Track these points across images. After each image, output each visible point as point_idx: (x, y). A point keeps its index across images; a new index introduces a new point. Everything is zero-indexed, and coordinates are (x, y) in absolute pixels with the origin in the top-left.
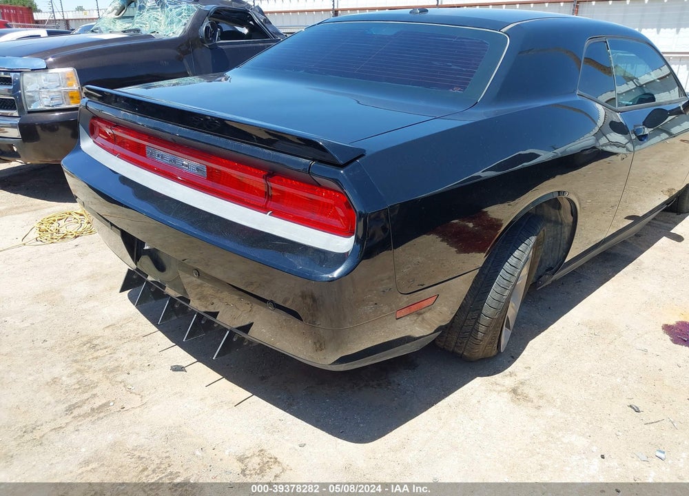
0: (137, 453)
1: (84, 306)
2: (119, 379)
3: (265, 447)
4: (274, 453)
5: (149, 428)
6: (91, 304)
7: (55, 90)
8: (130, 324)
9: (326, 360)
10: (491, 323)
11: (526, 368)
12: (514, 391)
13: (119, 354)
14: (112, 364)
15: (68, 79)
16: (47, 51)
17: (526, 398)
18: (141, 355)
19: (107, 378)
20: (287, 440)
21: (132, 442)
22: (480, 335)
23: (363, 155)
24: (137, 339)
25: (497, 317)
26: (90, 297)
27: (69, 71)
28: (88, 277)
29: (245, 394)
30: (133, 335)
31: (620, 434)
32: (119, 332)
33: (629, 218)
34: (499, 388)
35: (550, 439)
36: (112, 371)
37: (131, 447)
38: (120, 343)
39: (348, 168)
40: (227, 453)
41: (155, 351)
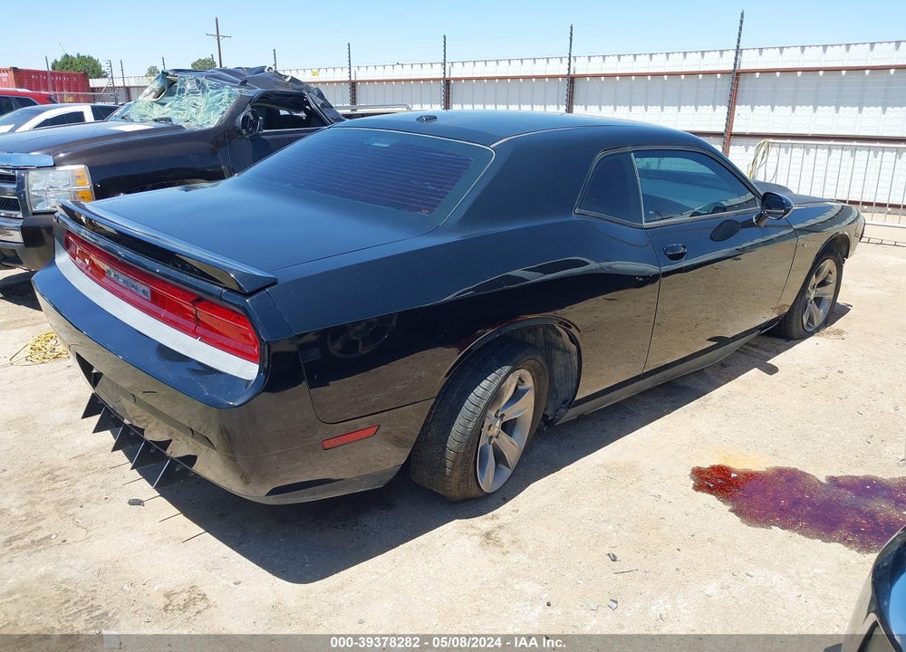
0: (64, 586)
1: (57, 435)
2: (69, 512)
3: (198, 584)
4: (204, 590)
5: (84, 562)
6: (66, 432)
7: (65, 189)
8: (100, 455)
9: (257, 492)
10: (457, 458)
11: (514, 511)
12: (488, 535)
13: (79, 486)
14: (68, 497)
15: (79, 177)
16: (59, 145)
17: (498, 543)
18: (102, 488)
19: (58, 511)
20: (224, 578)
21: (63, 574)
22: (448, 470)
23: (275, 283)
24: (103, 471)
25: (462, 451)
26: (67, 424)
27: (79, 168)
28: (71, 403)
29: (197, 529)
30: (100, 466)
31: (581, 582)
32: (86, 463)
33: (711, 340)
34: (473, 531)
35: (502, 585)
36: (64, 504)
37: (59, 580)
38: (83, 474)
39: (254, 297)
40: (156, 589)
41: (118, 484)
